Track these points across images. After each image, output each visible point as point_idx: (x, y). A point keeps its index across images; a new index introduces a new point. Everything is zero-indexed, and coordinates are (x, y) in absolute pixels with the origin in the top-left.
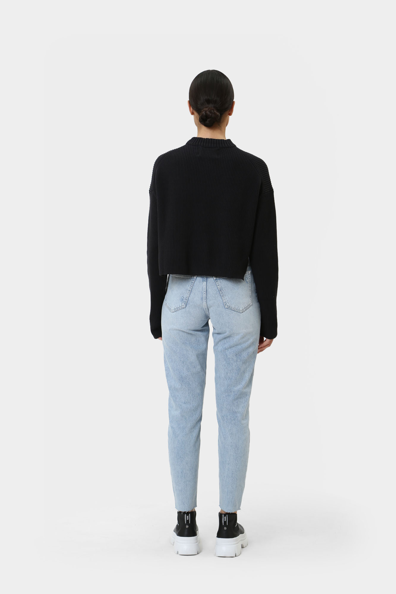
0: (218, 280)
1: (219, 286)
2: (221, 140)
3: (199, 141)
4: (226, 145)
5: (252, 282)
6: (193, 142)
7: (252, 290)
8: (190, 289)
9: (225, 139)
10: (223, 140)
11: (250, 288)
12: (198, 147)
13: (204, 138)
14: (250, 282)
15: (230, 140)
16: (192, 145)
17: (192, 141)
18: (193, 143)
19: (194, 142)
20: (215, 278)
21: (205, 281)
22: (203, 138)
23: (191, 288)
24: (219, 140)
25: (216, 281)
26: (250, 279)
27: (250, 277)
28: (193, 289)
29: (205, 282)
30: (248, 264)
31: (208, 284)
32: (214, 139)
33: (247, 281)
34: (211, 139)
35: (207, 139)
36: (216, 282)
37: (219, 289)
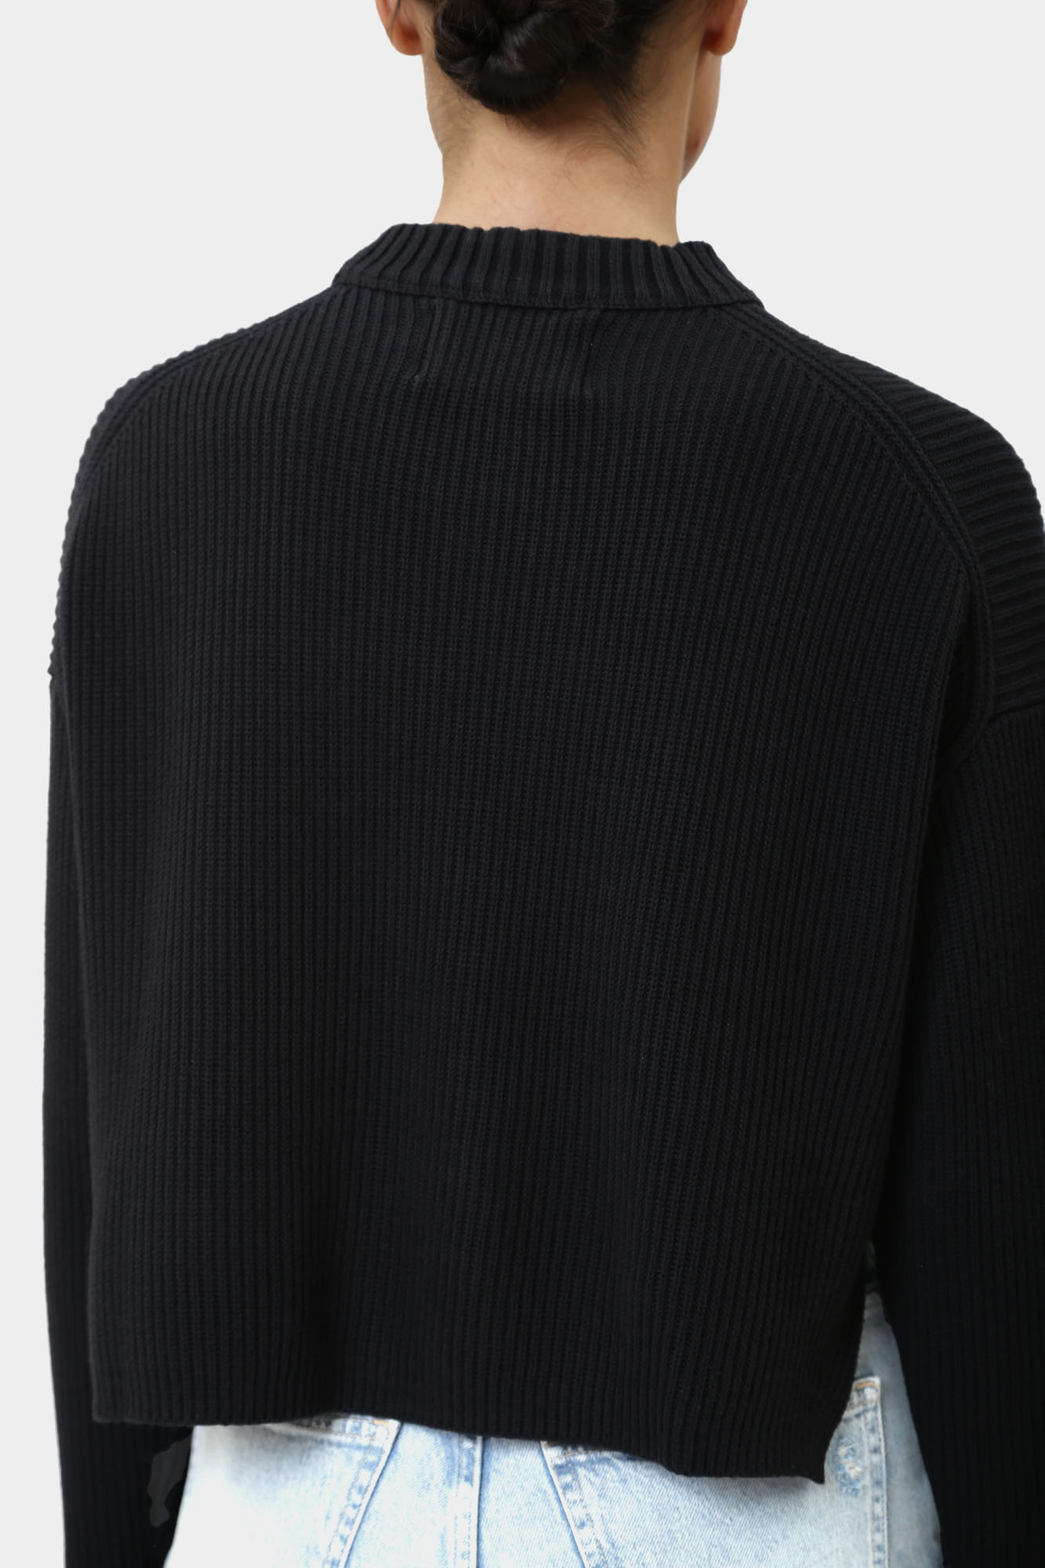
0: (581, 1471)
1: (587, 1531)
2: (628, 244)
3: (434, 257)
4: (667, 288)
5: (902, 1471)
6: (379, 267)
7: (900, 1545)
8: (338, 1544)
9: (661, 239)
10: (648, 245)
11: (881, 1538)
12: (424, 302)
13: (479, 231)
14: (878, 1483)
15: (707, 249)
16: (375, 291)
17: (376, 255)
18: (380, 276)
19: (391, 263)
20: (554, 1454)
21: (469, 1479)
22: (470, 225)
23: (344, 1540)
24: (605, 243)
25: (568, 1478)
26: (876, 1451)
27: (873, 1430)
28: (360, 1550)
29: (464, 1485)
30: (867, 1314)
31: (489, 1508)
32: (562, 238)
33: (852, 1474)
34: (538, 236)
35: (498, 233)
36: (566, 1487)
37: (590, 1556)
